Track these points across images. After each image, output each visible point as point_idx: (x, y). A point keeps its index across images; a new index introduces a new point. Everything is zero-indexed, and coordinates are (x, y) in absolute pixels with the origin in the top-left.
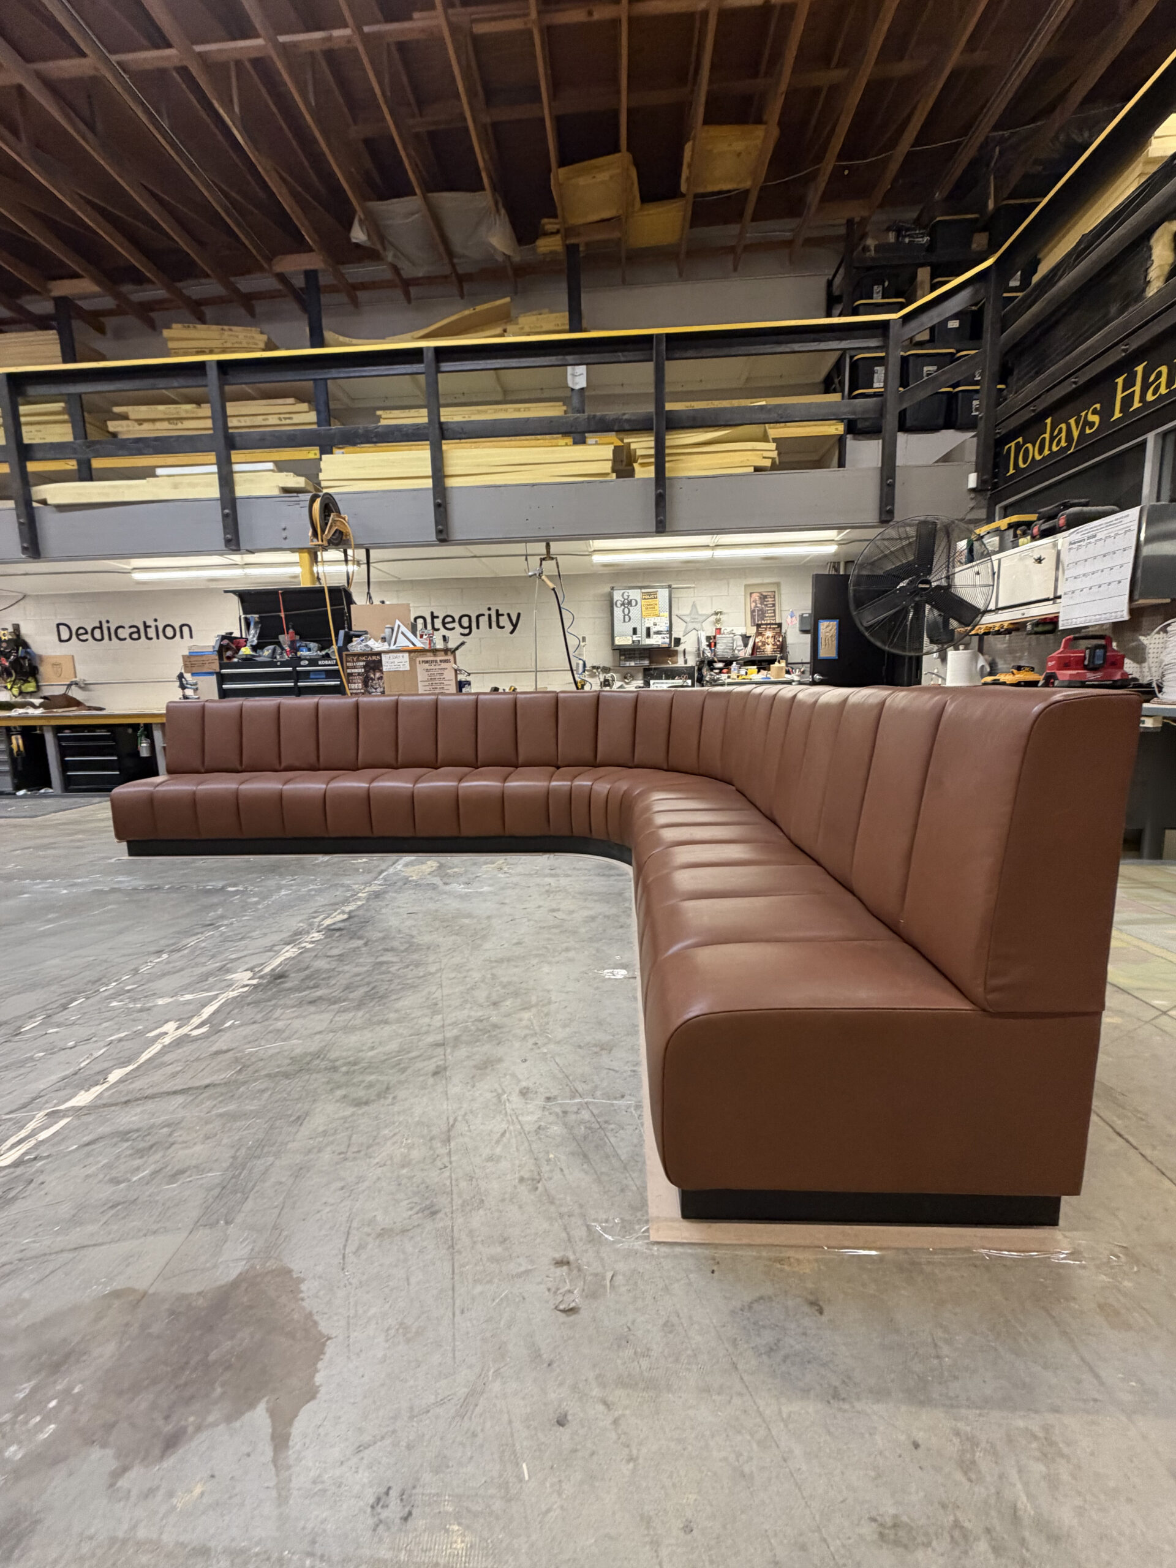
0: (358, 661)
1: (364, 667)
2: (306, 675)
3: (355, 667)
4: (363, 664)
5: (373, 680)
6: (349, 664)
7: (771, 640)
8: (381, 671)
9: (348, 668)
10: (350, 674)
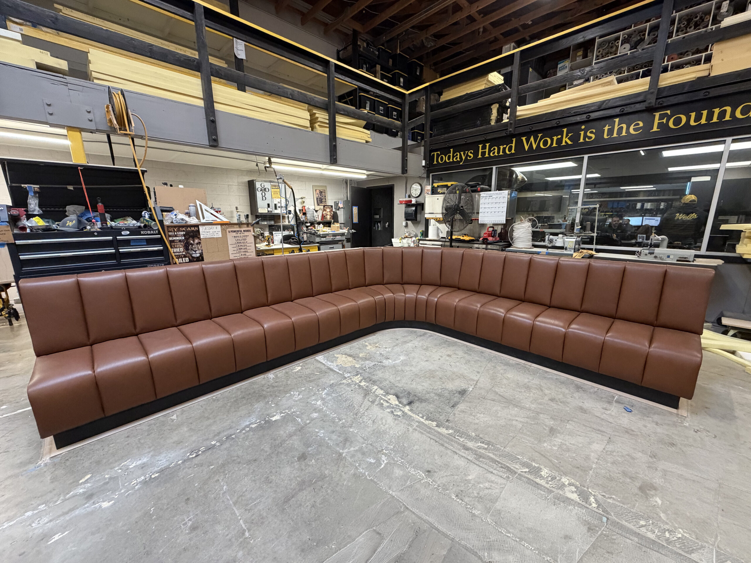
0: (179, 231)
1: (184, 235)
2: (127, 243)
3: (176, 236)
4: (182, 233)
5: (192, 244)
6: (170, 233)
7: (329, 213)
8: (199, 238)
9: (170, 236)
10: (173, 241)
